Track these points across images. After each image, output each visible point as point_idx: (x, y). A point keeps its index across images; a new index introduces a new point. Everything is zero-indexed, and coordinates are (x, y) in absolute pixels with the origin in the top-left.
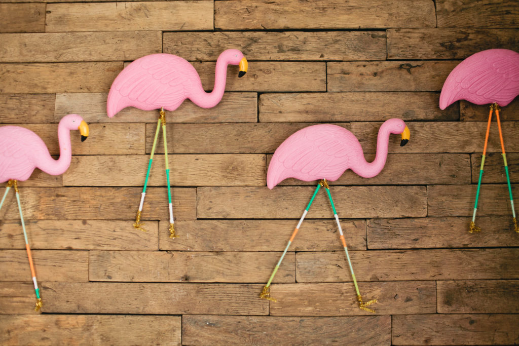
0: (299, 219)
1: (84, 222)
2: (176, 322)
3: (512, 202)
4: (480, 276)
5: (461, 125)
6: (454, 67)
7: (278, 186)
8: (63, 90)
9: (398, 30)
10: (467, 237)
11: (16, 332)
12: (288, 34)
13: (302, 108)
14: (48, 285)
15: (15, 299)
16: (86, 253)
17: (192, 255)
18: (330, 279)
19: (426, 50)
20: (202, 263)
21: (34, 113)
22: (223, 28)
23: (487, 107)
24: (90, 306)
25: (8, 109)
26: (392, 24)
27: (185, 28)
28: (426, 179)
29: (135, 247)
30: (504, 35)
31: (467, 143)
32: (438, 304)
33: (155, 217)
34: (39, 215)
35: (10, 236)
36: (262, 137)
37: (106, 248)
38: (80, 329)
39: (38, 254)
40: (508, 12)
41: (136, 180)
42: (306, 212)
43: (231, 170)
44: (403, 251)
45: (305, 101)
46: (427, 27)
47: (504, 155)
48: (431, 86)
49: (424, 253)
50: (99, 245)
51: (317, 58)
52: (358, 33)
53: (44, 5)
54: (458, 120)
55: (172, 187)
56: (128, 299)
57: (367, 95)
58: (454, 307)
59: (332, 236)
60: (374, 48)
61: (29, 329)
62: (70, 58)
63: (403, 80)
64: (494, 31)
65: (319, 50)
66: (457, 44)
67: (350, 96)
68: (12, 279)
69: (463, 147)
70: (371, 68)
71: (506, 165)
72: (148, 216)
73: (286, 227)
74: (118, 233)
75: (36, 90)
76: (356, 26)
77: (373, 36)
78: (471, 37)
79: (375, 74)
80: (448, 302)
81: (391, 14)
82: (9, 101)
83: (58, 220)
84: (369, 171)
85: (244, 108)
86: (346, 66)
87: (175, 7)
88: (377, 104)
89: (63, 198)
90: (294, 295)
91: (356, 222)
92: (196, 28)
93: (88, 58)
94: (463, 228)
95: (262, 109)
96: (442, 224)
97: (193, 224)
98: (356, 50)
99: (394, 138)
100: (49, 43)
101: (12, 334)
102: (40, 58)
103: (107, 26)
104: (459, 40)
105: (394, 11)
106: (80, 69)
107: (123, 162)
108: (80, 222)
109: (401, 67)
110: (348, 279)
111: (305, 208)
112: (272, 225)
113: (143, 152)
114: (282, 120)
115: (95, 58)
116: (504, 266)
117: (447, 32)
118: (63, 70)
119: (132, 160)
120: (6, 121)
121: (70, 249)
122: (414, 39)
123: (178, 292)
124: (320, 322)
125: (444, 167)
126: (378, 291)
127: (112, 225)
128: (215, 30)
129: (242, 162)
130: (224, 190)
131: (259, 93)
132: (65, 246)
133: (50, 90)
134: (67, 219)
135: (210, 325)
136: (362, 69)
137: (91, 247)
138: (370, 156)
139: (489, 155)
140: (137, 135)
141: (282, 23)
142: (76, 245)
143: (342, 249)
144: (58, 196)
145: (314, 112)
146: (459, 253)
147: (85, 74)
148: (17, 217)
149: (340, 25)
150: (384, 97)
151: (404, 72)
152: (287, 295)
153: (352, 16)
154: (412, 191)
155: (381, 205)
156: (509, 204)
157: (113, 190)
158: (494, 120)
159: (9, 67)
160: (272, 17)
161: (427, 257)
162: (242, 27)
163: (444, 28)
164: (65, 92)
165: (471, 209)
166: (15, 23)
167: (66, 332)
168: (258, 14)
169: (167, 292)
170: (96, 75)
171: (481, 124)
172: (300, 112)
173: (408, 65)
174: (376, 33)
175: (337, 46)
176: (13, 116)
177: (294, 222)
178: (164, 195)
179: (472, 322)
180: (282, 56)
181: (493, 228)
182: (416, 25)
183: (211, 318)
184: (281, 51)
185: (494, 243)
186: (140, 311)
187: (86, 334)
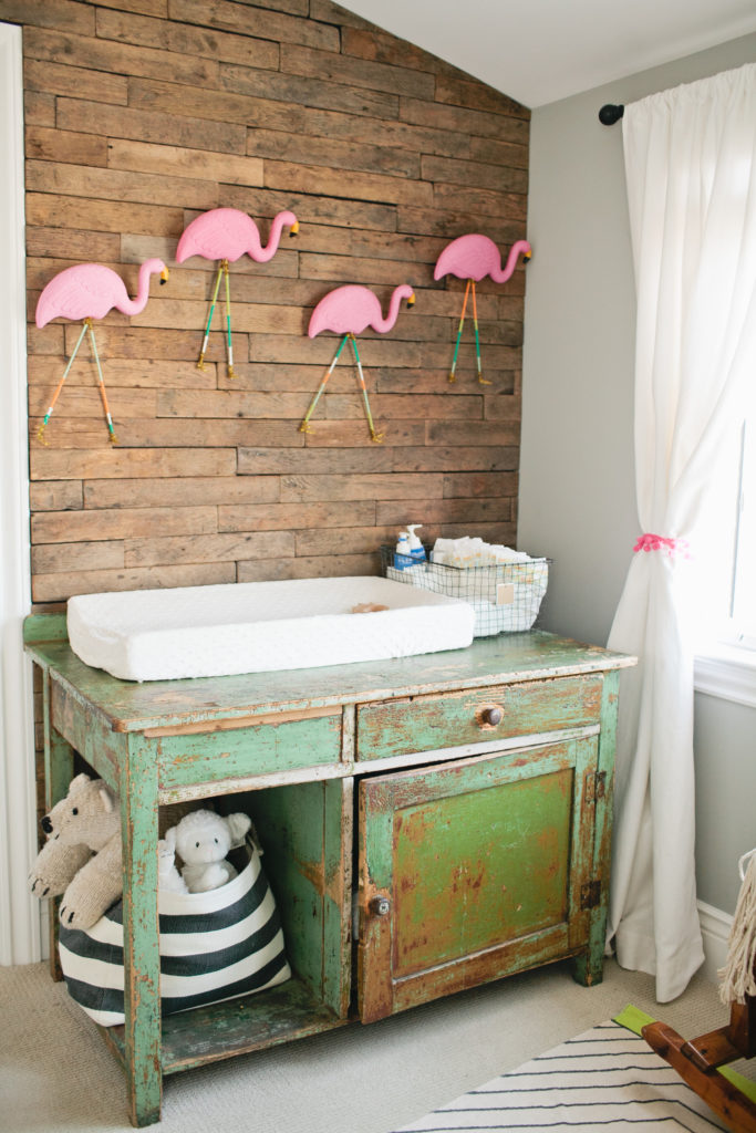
0: (330, 365)
1: (151, 361)
2: (232, 453)
3: (479, 359)
4: (455, 416)
5: (447, 293)
6: (448, 245)
7: (317, 336)
8: (126, 230)
9: (406, 207)
10: (447, 385)
11: (91, 465)
12: (323, 199)
13: (333, 269)
14: (119, 421)
15: (88, 434)
16: (154, 391)
17: (246, 394)
18: (351, 417)
19: (425, 228)
20: (254, 402)
21: (99, 251)
22: (271, 187)
23: (466, 281)
24: (158, 441)
25: (74, 244)
26: (402, 201)
27: (239, 183)
28: (421, 337)
29: (197, 386)
30: (480, 221)
31: (450, 309)
32: (426, 438)
33: (214, 360)
34: (109, 354)
35: (81, 374)
36: (303, 294)
37: (172, 386)
38: (150, 462)
39: (109, 390)
40: (484, 202)
41: (198, 324)
42: (336, 359)
43: (277, 320)
44: (402, 395)
45: (335, 263)
46: (427, 207)
47: (476, 322)
48: (427, 258)
49: (417, 397)
50: (165, 384)
51: (345, 224)
52: (376, 206)
53: (105, 139)
54: (444, 289)
56: (192, 433)
57: (381, 262)
58: (436, 441)
59: (353, 381)
60: (388, 221)
61: (103, 462)
62: (133, 199)
63: (408, 252)
64: (473, 217)
65: (347, 218)
66: (448, 225)
67: (369, 262)
68: (84, 415)
69: (447, 312)
70: (384, 239)
71: (476, 328)
72: (209, 358)
73: (318, 372)
74: (182, 373)
75: (100, 228)
76: (375, 199)
77: (388, 211)
78: (458, 219)
79: (387, 244)
80: (432, 436)
81: (401, 192)
82: (74, 236)
83: (128, 358)
84: (385, 327)
85: (288, 265)
86: (366, 234)
87: (230, 160)
88: (391, 271)
89: (133, 338)
90: (324, 429)
91: (371, 370)
92: (248, 184)
93: (152, 201)
94: (445, 378)
95: (302, 267)
96: (431, 374)
97: (247, 367)
98: (375, 221)
99: (404, 301)
100: (113, 180)
101: (87, 468)
102: (105, 195)
103: (168, 170)
104: (449, 222)
105: (404, 190)
106: (143, 211)
107: (186, 306)
108: (147, 362)
109: (406, 240)
110: (363, 417)
111: (335, 356)
112: (308, 370)
113: (204, 298)
114: (317, 278)
115: (158, 202)
116: (470, 410)
117: (441, 214)
118: (126, 210)
119: (194, 305)
120: (72, 257)
121: (138, 387)
122: (417, 217)
123: (234, 426)
124: (343, 452)
125: (434, 328)
126: (385, 427)
127: (177, 364)
128: (266, 188)
129: (286, 313)
130: (271, 337)
131: (300, 252)
132: (134, 384)
133: (114, 229)
134: (136, 359)
135: (261, 455)
136: (378, 239)
137: (158, 385)
138: (385, 315)
139: (465, 320)
140: (199, 281)
141: (319, 189)
142: (143, 383)
143: (361, 391)
144: (127, 335)
145: (342, 273)
146: (441, 398)
147: (149, 216)
148: (88, 354)
149: (363, 197)
150: (394, 265)
151: (408, 244)
152: (318, 430)
153: (373, 190)
154: (411, 346)
155: (389, 357)
156: (476, 361)
157: (178, 333)
158: (471, 292)
159: (72, 200)
160: (310, 182)
161: (420, 401)
162: (286, 189)
163: (439, 209)
164: (129, 232)
165: (451, 363)
166: (77, 154)
167: (136, 465)
168: (299, 177)
169: (225, 427)
170: (160, 220)
171: (460, 294)
172: (331, 272)
173: (411, 238)
174: (390, 208)
175: (360, 216)
176: (78, 252)
177: (324, 368)
178: (222, 339)
179: (448, 453)
180: (318, 220)
181: (464, 379)
182: (419, 204)
183: (259, 449)
184: (317, 215)
185: (464, 391)
186: (202, 444)
187: (156, 466)
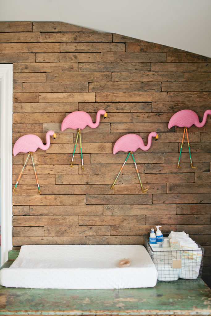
0: (123, 164)
1: (54, 165)
2: (84, 197)
3: (191, 158)
4: (181, 182)
5: (175, 133)
8: (46, 122)
9: (155, 102)
10: (177, 169)
11: (32, 201)
12: (120, 104)
13: (124, 128)
14: (42, 186)
15: (31, 190)
16: (55, 175)
17: (89, 175)
18: (133, 183)
19: (164, 109)
20: (93, 178)
21: (36, 129)
22: (99, 102)
23: (184, 128)
24: (56, 192)
25: (27, 128)
26: (153, 101)
27: (86, 102)
28: (164, 151)
29: (70, 173)
30: (190, 104)
31: (177, 139)
32: (167, 191)
33: (77, 163)
34: (39, 163)
35: (29, 170)
36: (111, 137)
37: (61, 173)
38: (53, 200)
39: (39, 175)
40: (191, 97)
41: (71, 151)
42: (125, 161)
43: (102, 148)
44: (156, 174)
45: (125, 126)
46: (165, 101)
47: (188, 143)
48: (166, 121)
49: (163, 174)
50: (59, 173)
51: (129, 112)
52: (142, 103)
53: (38, 93)
55: (83, 154)
56: (68, 190)
57: (145, 124)
58: (172, 191)
59: (134, 169)
60: (147, 108)
61: (36, 200)
62: (48, 111)
63: (156, 119)
64: (187, 103)
65: (130, 109)
66: (175, 107)
67: (140, 124)
68: (30, 184)
69: (176, 141)
70: (147, 115)
71: (189, 146)
72: (75, 163)
73: (119, 166)
74: (65, 168)
75: (36, 122)
76: (142, 101)
77: (147, 105)
78: (179, 105)
79: (148, 117)
80: (170, 190)
81: (153, 97)
82: (27, 126)
83: (45, 164)
84: (145, 148)
85: (105, 128)
86: (138, 114)
87: (82, 94)
88: (148, 127)
89: (47, 158)
90: (122, 188)
91: (141, 165)
92: (89, 102)
93: (54, 112)
94: (175, 166)
95: (111, 128)
96: (169, 165)
97: (89, 166)
98: (142, 109)
100: (41, 106)
101: (31, 201)
102: (37, 111)
103: (60, 101)
104: (175, 106)
105: (154, 96)
106: (51, 115)
107: (66, 145)
108: (52, 165)
109: (156, 115)
110: (139, 183)
111: (125, 160)
112: (115, 166)
113: (73, 142)
114: (118, 132)
115: (56, 111)
116: (188, 179)
117: (171, 103)
118: (45, 115)
119: (69, 145)
120: (27, 132)
121: (49, 174)
122: (161, 105)
123: (85, 187)
124: (130, 196)
125: (170, 147)
126: (148, 187)
127: (63, 166)
128: (96, 102)
129: (105, 146)
130: (99, 154)
131: (110, 123)
132: (47, 173)
133: (41, 122)
134: (48, 164)
135: (95, 197)
136: (144, 115)
137: (56, 173)
139: (184, 143)
140: (71, 137)
141: (118, 100)
142: (51, 173)
143: (137, 173)
144: (45, 157)
145: (128, 130)
146: (174, 174)
147: (53, 116)
148: (31, 164)
149: (137, 101)
150: (150, 124)
151: (157, 116)
152: (119, 188)
153: (140, 98)
154: (159, 155)
155: (149, 159)
156: (190, 159)
157: (63, 155)
158: (186, 132)
159: (27, 114)
160: (114, 98)
161: (164, 176)
162: (104, 101)
163: (170, 102)
164: (46, 123)
165: (178, 161)
166: (29, 99)
167: (48, 201)
168: (110, 97)
169: (81, 187)
170: (57, 117)
171: (182, 133)
172: (124, 129)
173: (158, 114)
174: (148, 103)
175: (136, 108)
176: (29, 131)
178: (80, 156)
179: (178, 196)
180: (118, 111)
181: (185, 166)
182: (161, 101)
183: (95, 195)
184: (117, 109)
185: (185, 171)
186: (72, 193)
187: (55, 201)
